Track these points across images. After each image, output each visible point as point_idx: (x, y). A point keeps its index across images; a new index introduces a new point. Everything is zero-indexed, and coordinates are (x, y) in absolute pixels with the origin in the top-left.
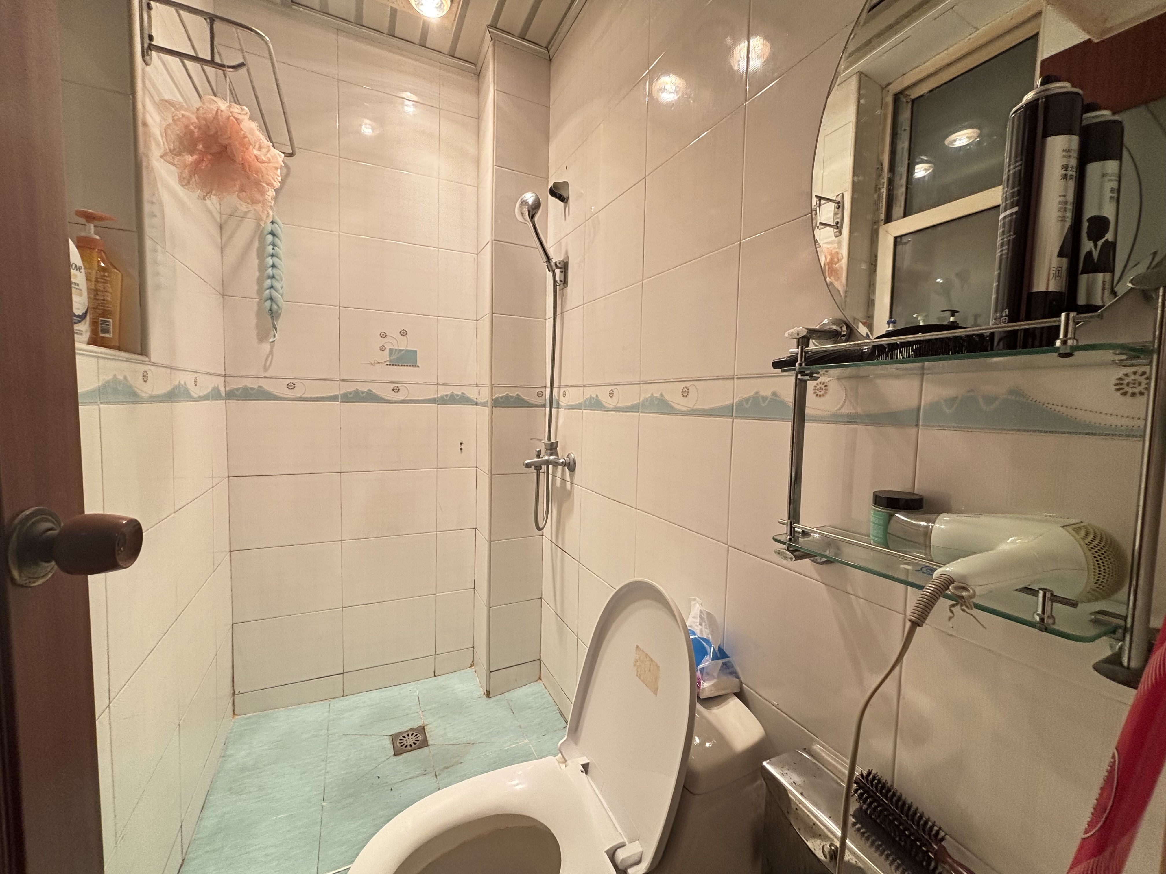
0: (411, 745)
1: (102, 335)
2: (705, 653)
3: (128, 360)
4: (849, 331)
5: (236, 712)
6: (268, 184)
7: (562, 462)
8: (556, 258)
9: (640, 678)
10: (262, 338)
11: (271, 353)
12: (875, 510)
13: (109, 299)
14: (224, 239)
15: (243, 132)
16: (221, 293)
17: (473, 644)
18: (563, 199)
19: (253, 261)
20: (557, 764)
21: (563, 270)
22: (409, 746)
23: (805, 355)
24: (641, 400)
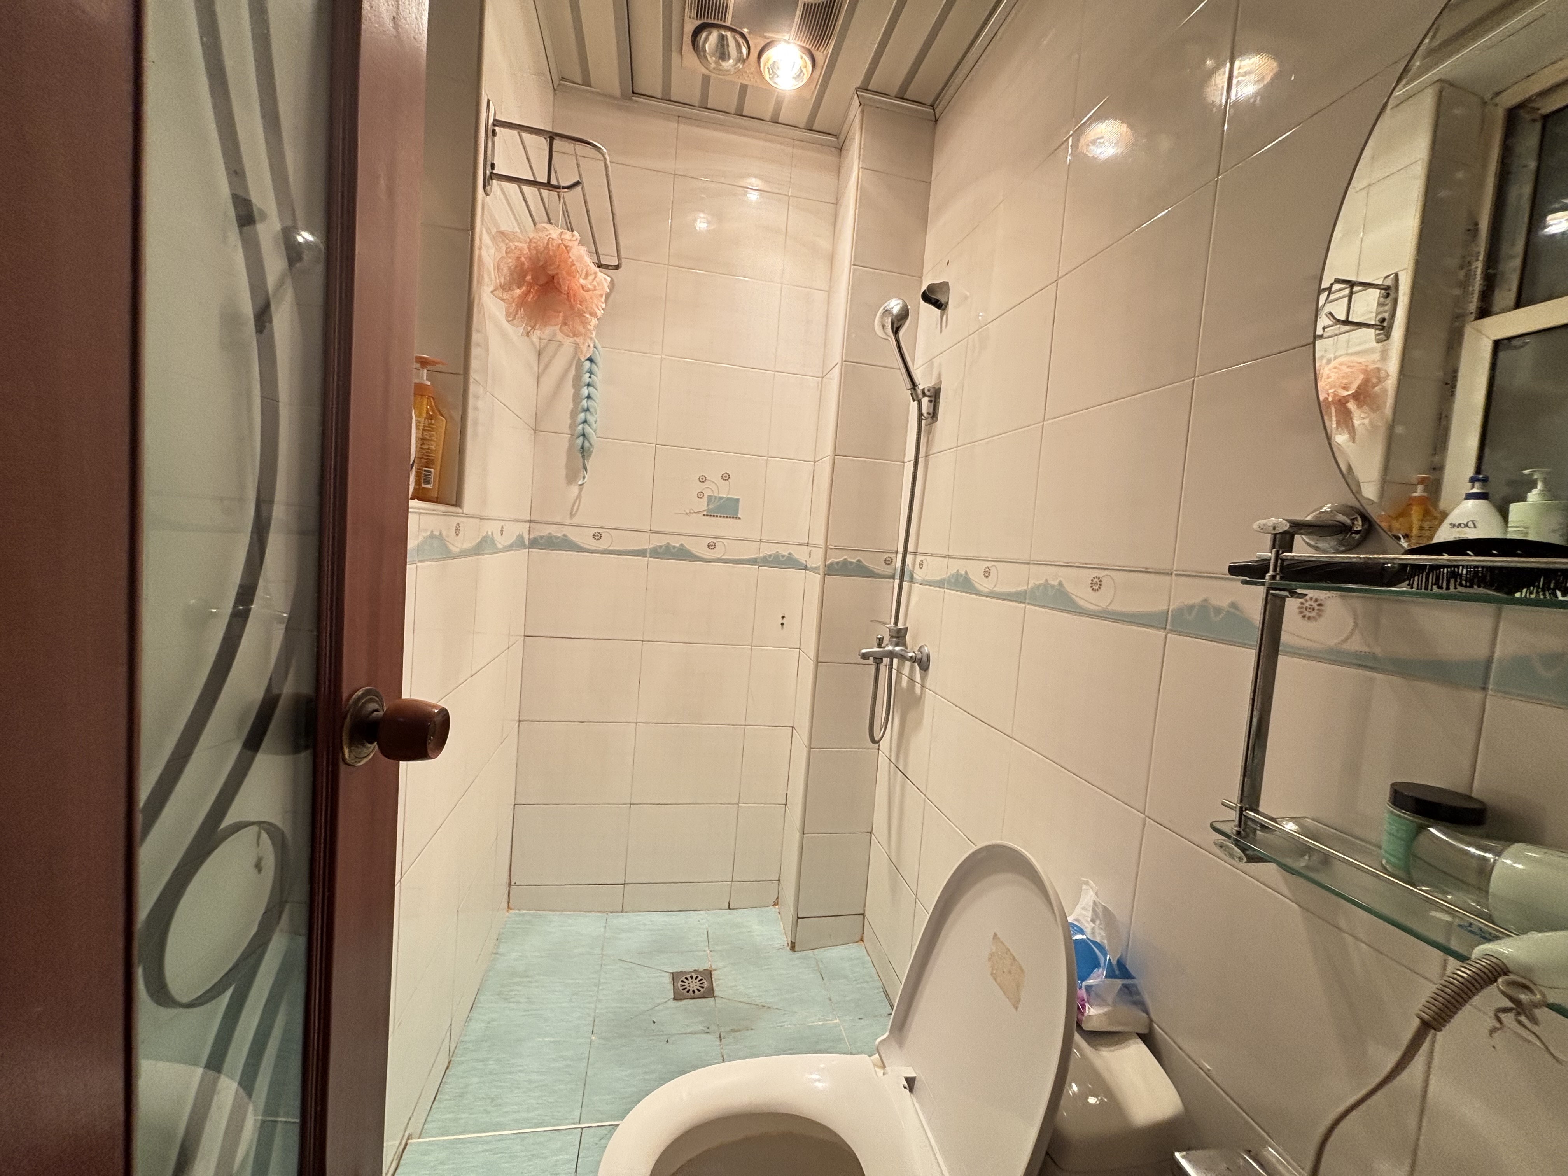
0: (694, 992)
1: (424, 486)
2: (1097, 965)
3: (445, 514)
4: (1366, 526)
5: (510, 906)
6: (591, 314)
7: (911, 657)
8: (923, 384)
9: (995, 980)
10: (571, 478)
11: (579, 497)
12: (1392, 812)
13: (433, 448)
14: (541, 367)
15: (571, 260)
16: (534, 428)
17: (779, 877)
18: (938, 304)
19: (568, 390)
20: (872, 1066)
21: (933, 399)
22: (691, 991)
23: (1282, 564)
24: (1029, 587)
